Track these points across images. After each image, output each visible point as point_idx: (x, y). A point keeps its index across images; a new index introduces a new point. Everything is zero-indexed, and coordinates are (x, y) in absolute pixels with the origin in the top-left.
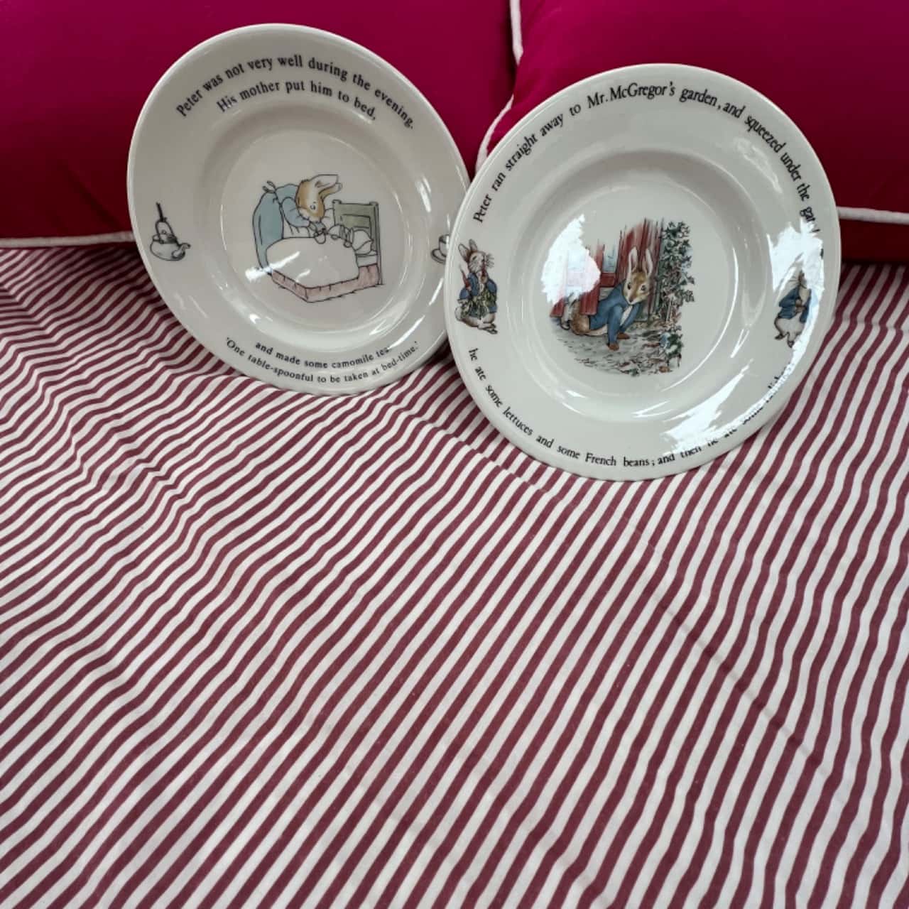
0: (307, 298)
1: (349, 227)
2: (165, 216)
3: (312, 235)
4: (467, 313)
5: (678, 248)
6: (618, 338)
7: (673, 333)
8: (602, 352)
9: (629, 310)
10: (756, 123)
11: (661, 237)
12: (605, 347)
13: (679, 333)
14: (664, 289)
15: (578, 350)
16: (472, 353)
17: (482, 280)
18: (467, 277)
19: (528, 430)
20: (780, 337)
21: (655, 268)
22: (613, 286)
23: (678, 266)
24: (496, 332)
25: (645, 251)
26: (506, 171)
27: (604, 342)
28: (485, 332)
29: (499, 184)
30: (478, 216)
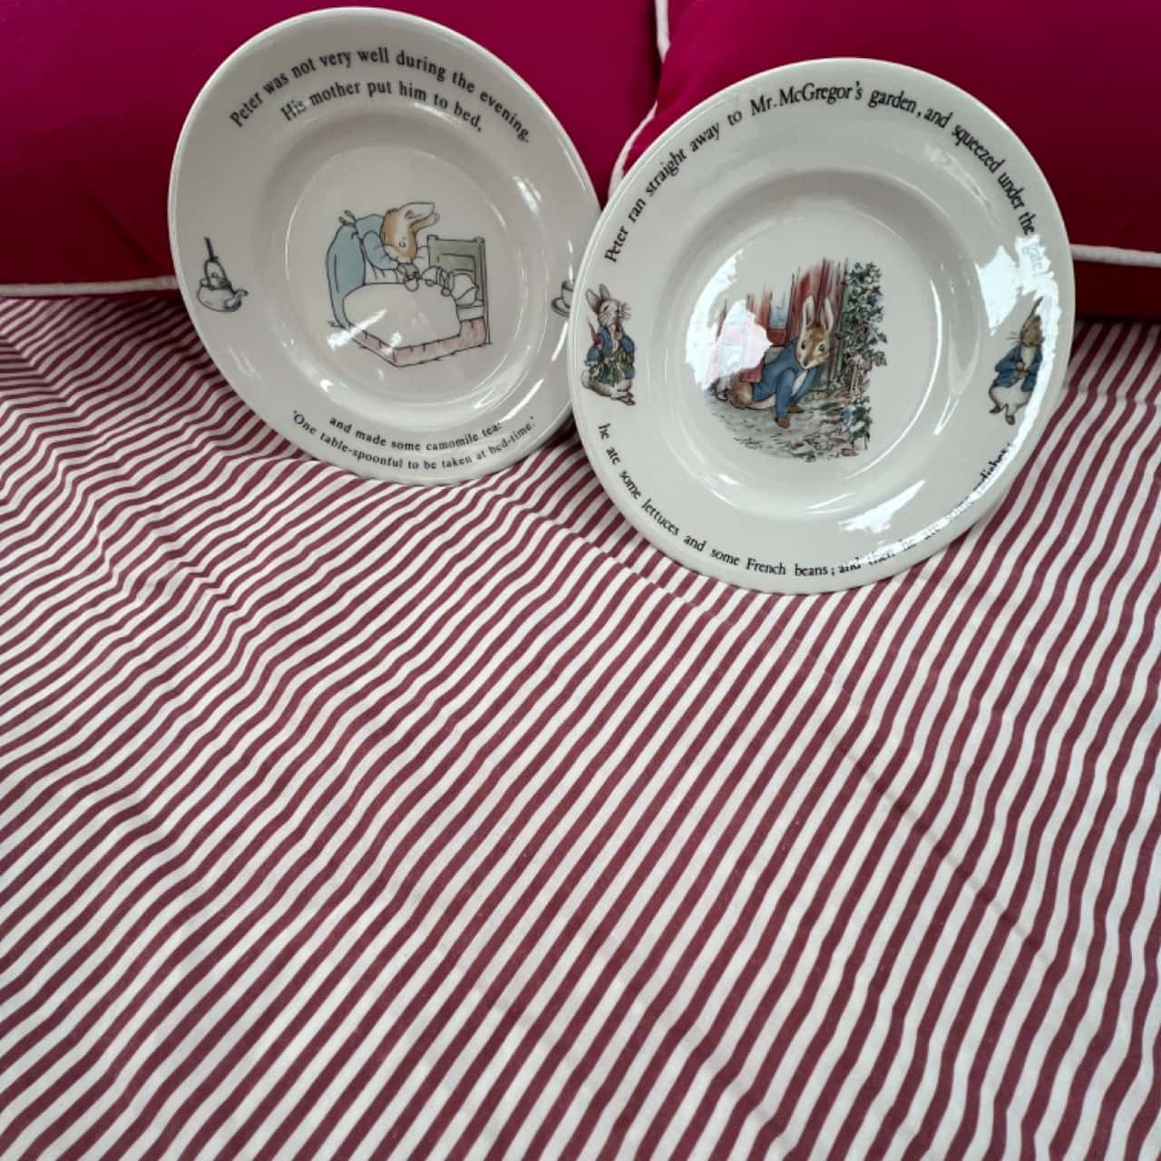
0: (395, 361)
1: (448, 270)
2: (215, 254)
3: (401, 281)
4: (596, 378)
5: (866, 296)
6: (789, 412)
7: (859, 405)
8: (769, 430)
9: (803, 376)
10: (967, 134)
11: (844, 283)
12: (772, 424)
13: (866, 405)
14: (848, 350)
15: (738, 428)
16: (602, 430)
17: (616, 336)
18: (596, 332)
19: (675, 530)
20: (996, 410)
21: (837, 321)
22: (783, 346)
23: (865, 319)
24: (633, 403)
25: (824, 299)
26: (646, 197)
27: (771, 416)
28: (619, 403)
29: (638, 213)
30: (611, 254)
